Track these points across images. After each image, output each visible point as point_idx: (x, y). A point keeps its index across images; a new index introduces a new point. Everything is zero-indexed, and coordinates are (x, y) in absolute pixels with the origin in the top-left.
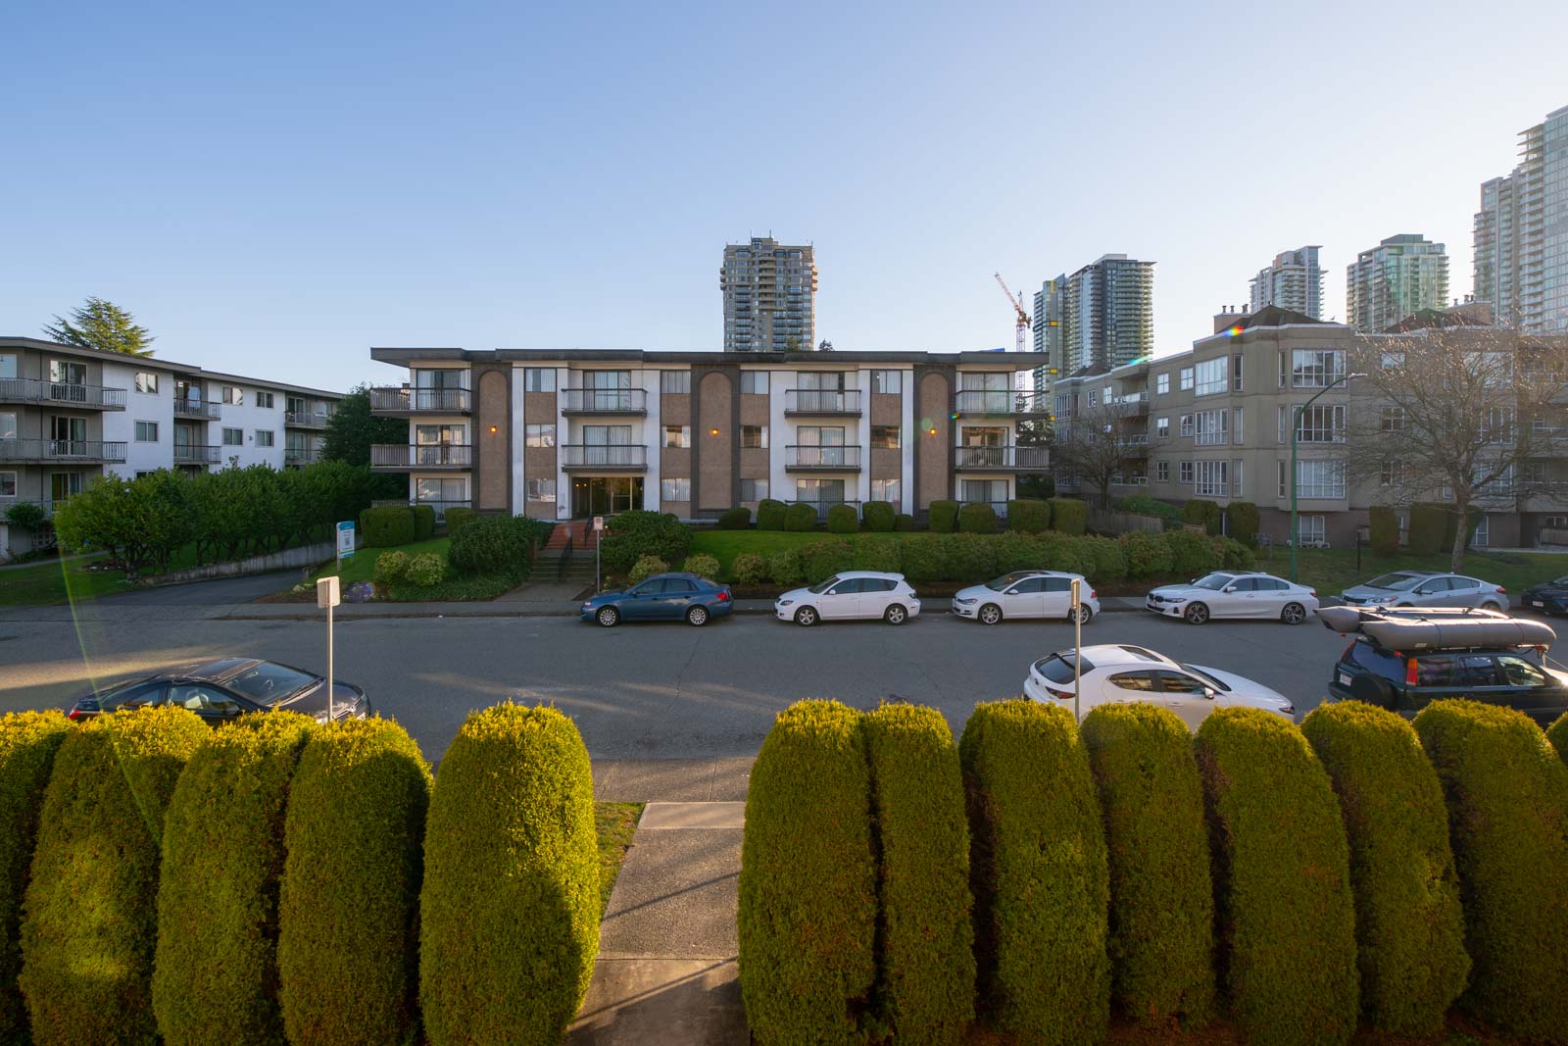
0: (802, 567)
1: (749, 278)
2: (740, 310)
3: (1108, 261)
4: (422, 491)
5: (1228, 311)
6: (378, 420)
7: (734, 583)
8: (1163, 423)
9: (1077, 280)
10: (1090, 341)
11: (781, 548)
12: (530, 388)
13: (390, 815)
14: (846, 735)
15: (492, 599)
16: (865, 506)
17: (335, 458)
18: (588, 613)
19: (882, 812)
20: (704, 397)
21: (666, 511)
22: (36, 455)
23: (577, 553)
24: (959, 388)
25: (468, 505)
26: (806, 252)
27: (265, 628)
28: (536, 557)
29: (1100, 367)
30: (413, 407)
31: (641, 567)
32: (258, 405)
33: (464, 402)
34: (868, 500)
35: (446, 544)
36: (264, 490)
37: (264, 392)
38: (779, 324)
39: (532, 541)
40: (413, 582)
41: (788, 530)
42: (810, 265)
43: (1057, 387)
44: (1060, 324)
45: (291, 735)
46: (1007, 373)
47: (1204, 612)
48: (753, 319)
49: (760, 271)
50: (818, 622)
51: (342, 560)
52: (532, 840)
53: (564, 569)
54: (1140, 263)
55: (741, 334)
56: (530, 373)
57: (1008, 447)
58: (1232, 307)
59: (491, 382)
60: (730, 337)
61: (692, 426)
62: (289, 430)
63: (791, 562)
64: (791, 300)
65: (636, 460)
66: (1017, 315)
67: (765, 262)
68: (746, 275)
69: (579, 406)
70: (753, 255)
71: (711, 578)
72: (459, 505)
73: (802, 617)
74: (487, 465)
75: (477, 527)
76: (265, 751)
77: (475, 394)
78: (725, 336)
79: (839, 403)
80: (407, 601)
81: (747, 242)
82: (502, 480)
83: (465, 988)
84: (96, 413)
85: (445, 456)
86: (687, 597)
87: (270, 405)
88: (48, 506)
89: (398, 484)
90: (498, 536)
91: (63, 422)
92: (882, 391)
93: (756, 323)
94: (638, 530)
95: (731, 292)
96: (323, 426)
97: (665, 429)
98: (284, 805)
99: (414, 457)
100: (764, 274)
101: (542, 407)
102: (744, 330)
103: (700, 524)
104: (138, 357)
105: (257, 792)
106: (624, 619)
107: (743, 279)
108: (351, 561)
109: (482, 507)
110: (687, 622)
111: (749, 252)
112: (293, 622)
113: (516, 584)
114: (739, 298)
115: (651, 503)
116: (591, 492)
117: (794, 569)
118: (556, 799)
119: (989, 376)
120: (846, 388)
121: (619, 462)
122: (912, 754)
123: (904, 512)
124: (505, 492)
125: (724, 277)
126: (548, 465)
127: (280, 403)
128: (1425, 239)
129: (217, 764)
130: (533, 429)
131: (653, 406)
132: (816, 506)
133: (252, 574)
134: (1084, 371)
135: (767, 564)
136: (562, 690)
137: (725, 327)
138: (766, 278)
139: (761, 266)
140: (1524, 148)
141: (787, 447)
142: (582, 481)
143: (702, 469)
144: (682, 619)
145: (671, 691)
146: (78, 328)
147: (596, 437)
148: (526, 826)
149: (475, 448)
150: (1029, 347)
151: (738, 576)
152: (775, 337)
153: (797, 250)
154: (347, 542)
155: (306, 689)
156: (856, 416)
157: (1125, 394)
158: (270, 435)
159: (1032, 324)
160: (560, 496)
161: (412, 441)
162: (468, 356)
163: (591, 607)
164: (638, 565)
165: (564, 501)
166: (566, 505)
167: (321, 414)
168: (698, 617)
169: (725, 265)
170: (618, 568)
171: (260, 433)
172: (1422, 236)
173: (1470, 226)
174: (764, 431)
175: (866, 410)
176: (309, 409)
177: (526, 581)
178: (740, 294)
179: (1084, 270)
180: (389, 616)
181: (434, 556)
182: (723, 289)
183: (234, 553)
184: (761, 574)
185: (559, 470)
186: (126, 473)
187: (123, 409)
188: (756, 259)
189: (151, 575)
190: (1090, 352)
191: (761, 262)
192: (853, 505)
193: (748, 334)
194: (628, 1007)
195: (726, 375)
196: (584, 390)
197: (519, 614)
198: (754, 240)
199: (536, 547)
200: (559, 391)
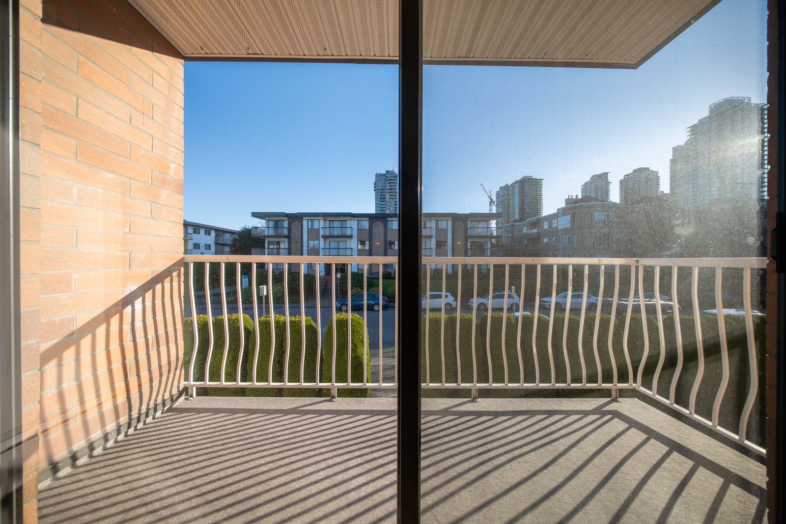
2: (381, 198)
3: (525, 179)
5: (570, 197)
6: (253, 239)
7: (388, 297)
8: (546, 240)
9: (513, 186)
10: (518, 210)
12: (310, 227)
18: (338, 306)
20: (374, 230)
21: (360, 272)
24: (469, 226)
29: (522, 219)
30: (266, 234)
31: (354, 291)
32: (205, 234)
33: (286, 232)
34: (435, 268)
37: (208, 230)
43: (505, 227)
44: (506, 203)
46: (487, 221)
47: (560, 306)
48: (386, 202)
49: (389, 183)
51: (244, 289)
52: (355, 347)
54: (538, 180)
55: (382, 208)
56: (309, 221)
57: (487, 249)
58: (572, 196)
59: (295, 224)
60: (378, 209)
61: (369, 241)
62: (216, 244)
65: (349, 253)
66: (489, 199)
67: (391, 180)
68: (384, 185)
69: (327, 234)
70: (387, 177)
72: (283, 270)
77: (289, 229)
78: (376, 208)
79: (424, 232)
81: (384, 172)
85: (278, 252)
86: (372, 301)
87: (209, 235)
92: (440, 228)
93: (388, 204)
95: (378, 192)
96: (230, 243)
97: (359, 243)
99: (267, 253)
100: (391, 184)
101: (314, 234)
102: (383, 206)
103: (373, 277)
107: (383, 186)
108: (247, 290)
109: (292, 271)
110: (373, 310)
111: (385, 176)
114: (381, 194)
119: (480, 222)
120: (427, 227)
121: (342, 255)
123: (448, 273)
125: (375, 186)
127: (213, 233)
128: (650, 169)
130: (311, 242)
131: (355, 234)
134: (516, 221)
137: (376, 205)
138: (391, 186)
139: (390, 181)
140: (689, 133)
144: (371, 308)
147: (335, 245)
149: (290, 250)
150: (494, 211)
151: (389, 294)
154: (246, 283)
156: (431, 237)
157: (531, 229)
158: (210, 246)
159: (495, 204)
161: (266, 247)
162: (287, 215)
163: (338, 304)
165: (322, 269)
166: (323, 271)
167: (229, 237)
168: (376, 308)
169: (375, 181)
171: (206, 245)
172: (649, 168)
173: (668, 164)
174: (396, 243)
175: (434, 235)
176: (224, 235)
178: (381, 192)
179: (515, 182)
182: (375, 190)
188: (388, 179)
190: (518, 214)
191: (389, 180)
193: (385, 208)
195: (382, 222)
196: (329, 227)
198: (387, 171)
200: (320, 228)
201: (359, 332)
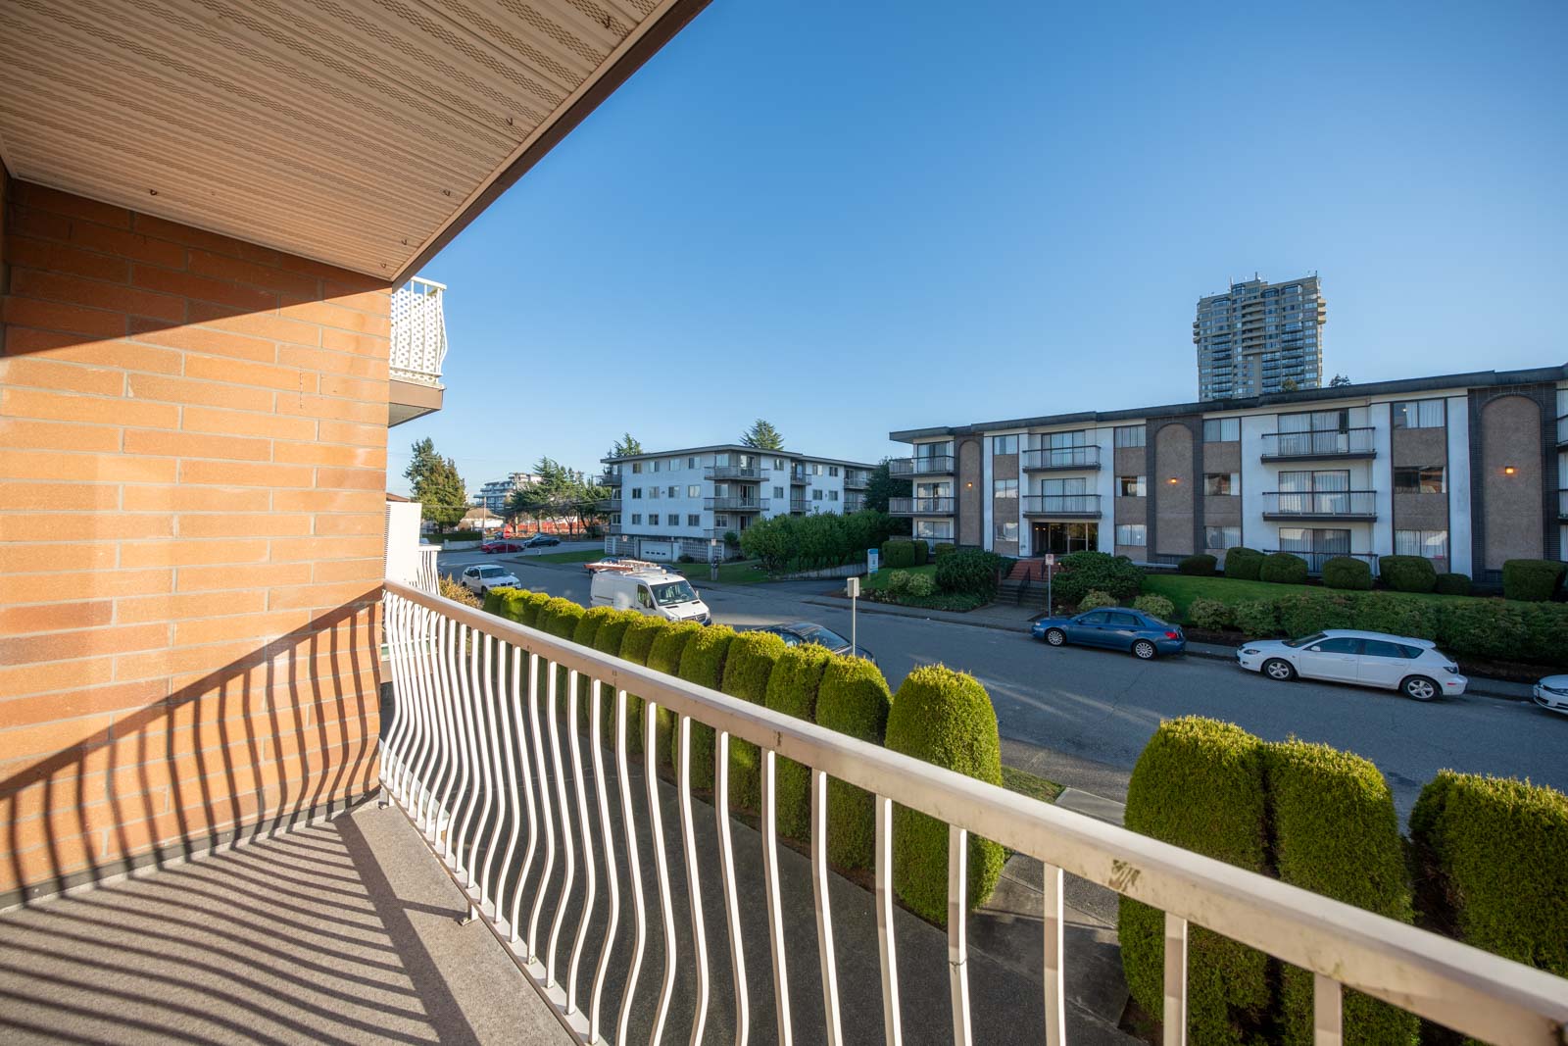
0: (1278, 619)
1: (1228, 326)
2: (1218, 359)
4: (921, 529)
6: (895, 481)
7: (1188, 626)
11: (1254, 598)
12: (997, 452)
13: (868, 718)
14: (1234, 754)
15: (964, 612)
16: (1383, 561)
17: (869, 508)
18: (1039, 632)
19: (1279, 842)
20: (1161, 448)
21: (1121, 553)
22: (735, 506)
23: (1034, 584)
25: (952, 542)
26: (1310, 285)
27: (828, 611)
28: (999, 583)
30: (915, 472)
31: (1090, 600)
32: (831, 475)
33: (950, 466)
34: (1389, 554)
35: (934, 568)
36: (831, 527)
37: (833, 466)
38: (1271, 366)
39: (996, 571)
40: (912, 593)
41: (1265, 580)
42: (1314, 297)
45: (820, 657)
48: (1235, 366)
49: (1244, 316)
50: (1294, 677)
51: (872, 574)
52: (949, 759)
53: (1022, 596)
56: (997, 440)
59: (968, 450)
60: (1206, 388)
61: (1148, 475)
62: (847, 490)
63: (1262, 612)
64: (1286, 339)
65: (1091, 507)
67: (1250, 305)
68: (1225, 324)
69: (1038, 464)
70: (1234, 302)
71: (1163, 617)
72: (943, 541)
73: (1273, 670)
74: (965, 512)
75: (955, 557)
76: (809, 663)
77: (957, 459)
78: (1201, 388)
79: (1341, 444)
80: (908, 606)
81: (1227, 290)
82: (976, 525)
83: (905, 842)
84: (757, 483)
85: (936, 506)
86: (1132, 631)
87: (836, 475)
88: (739, 533)
89: (905, 525)
90: (970, 564)
91: (745, 488)
92: (1411, 425)
93: (1239, 371)
94: (1089, 569)
95: (1206, 344)
96: (863, 487)
97: (1119, 480)
98: (816, 696)
99: (918, 506)
100: (1248, 318)
101: (1007, 466)
102: (1224, 379)
103: (1157, 568)
104: (778, 450)
105: (804, 685)
106: (1069, 641)
108: (876, 575)
109: (961, 543)
110: (1132, 654)
111: (1229, 300)
112: (842, 610)
113: (984, 604)
114: (1216, 348)
115: (1106, 545)
116: (1050, 535)
117: (1267, 620)
118: (967, 738)
120: (1352, 427)
121: (1074, 510)
122: (1320, 794)
123: (1454, 571)
124: (978, 535)
125: (1197, 330)
126: (1012, 512)
127: (841, 472)
129: (787, 665)
130: (1000, 484)
131: (1107, 460)
132: (1308, 558)
133: (823, 579)
135: (1232, 612)
136: (1009, 686)
137: (1200, 379)
138: (1251, 322)
139: (1245, 311)
141: (1264, 493)
142: (1041, 525)
143: (1159, 515)
144: (1128, 650)
145: (1108, 708)
146: (752, 437)
147: (1053, 487)
148: (946, 748)
149: (957, 499)
151: (1195, 619)
152: (1265, 381)
153: (1294, 285)
154: (874, 563)
155: (843, 648)
156: (1369, 457)
158: (836, 493)
160: (1020, 539)
161: (914, 496)
162: (951, 432)
163: (1039, 627)
164: (1087, 598)
165: (1025, 541)
166: (1027, 545)
167: (863, 478)
168: (1144, 651)
169: (1198, 319)
170: (1069, 599)
171: (831, 492)
174: (1234, 477)
176: (857, 475)
177: (992, 601)
178: (1216, 344)
180: (896, 614)
181: (926, 576)
182: (1197, 342)
183: (816, 566)
184: (1225, 621)
185: (1021, 516)
186: (768, 516)
187: (768, 480)
188: (1238, 305)
189: (778, 574)
191: (1244, 307)
192: (1366, 559)
193: (1229, 382)
194: (1024, 920)
195: (1186, 426)
196: (1042, 450)
197: (983, 626)
198: (1236, 286)
199: (1000, 575)
200: (1020, 452)
201: (963, 722)
